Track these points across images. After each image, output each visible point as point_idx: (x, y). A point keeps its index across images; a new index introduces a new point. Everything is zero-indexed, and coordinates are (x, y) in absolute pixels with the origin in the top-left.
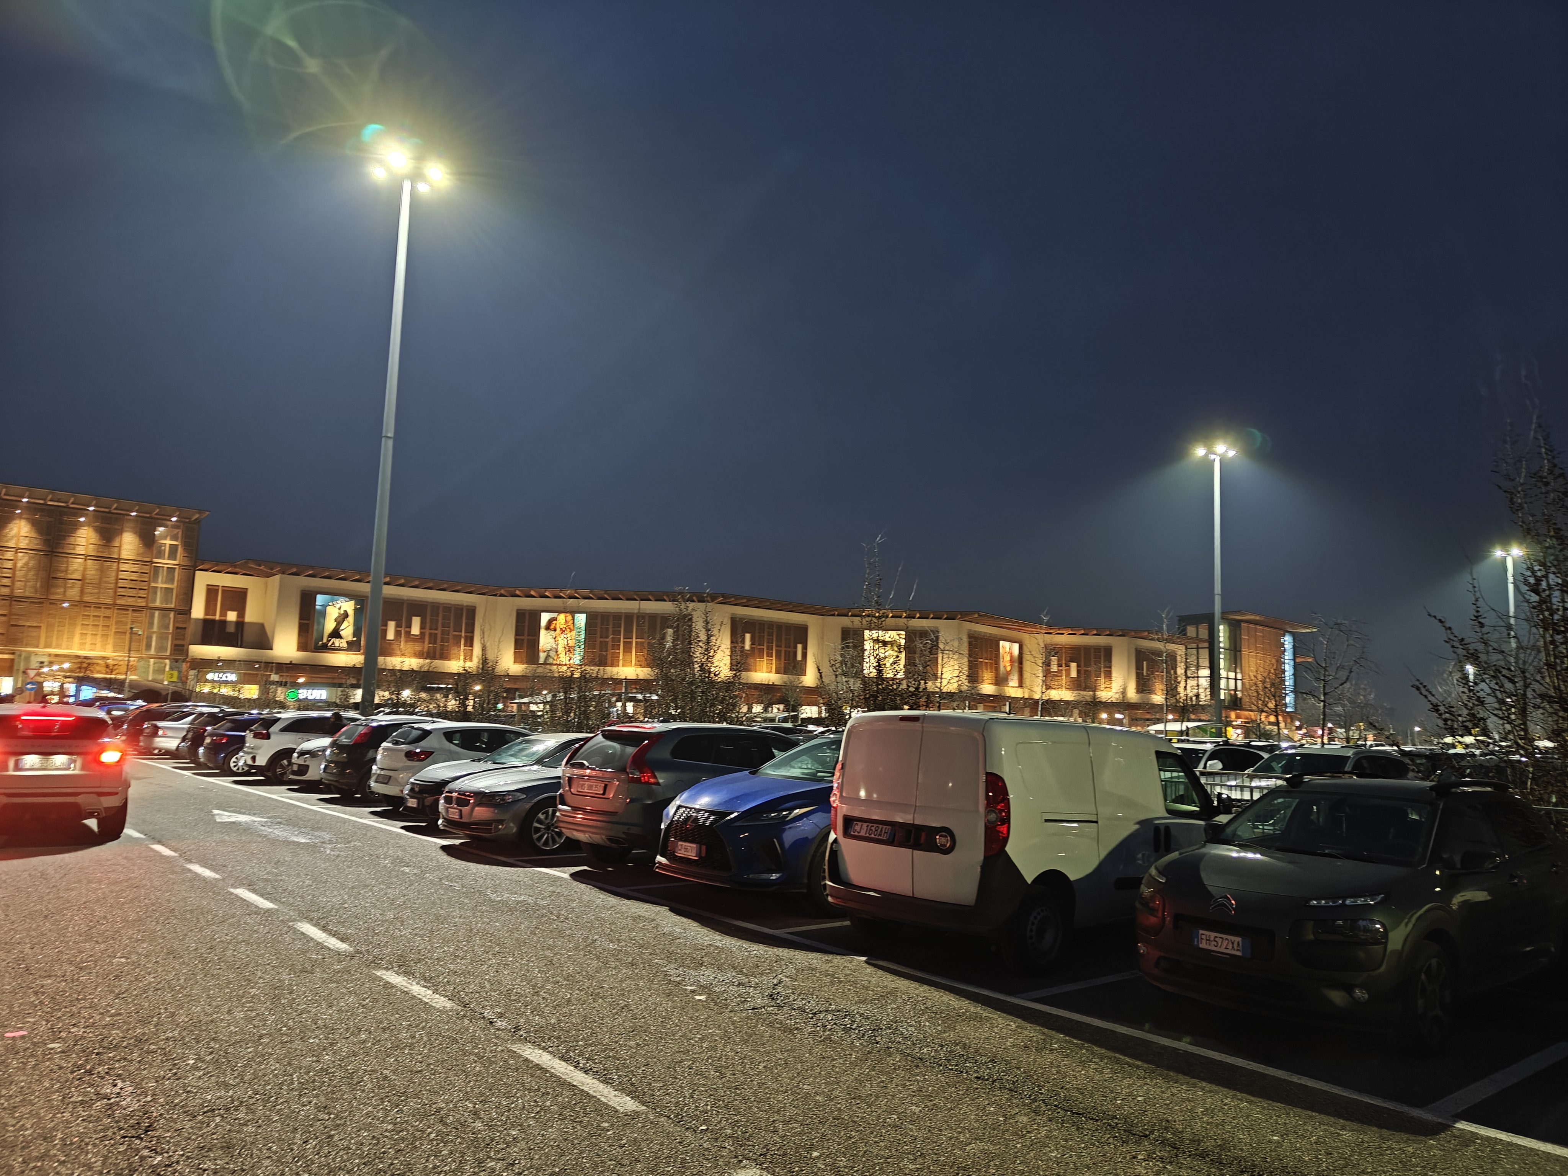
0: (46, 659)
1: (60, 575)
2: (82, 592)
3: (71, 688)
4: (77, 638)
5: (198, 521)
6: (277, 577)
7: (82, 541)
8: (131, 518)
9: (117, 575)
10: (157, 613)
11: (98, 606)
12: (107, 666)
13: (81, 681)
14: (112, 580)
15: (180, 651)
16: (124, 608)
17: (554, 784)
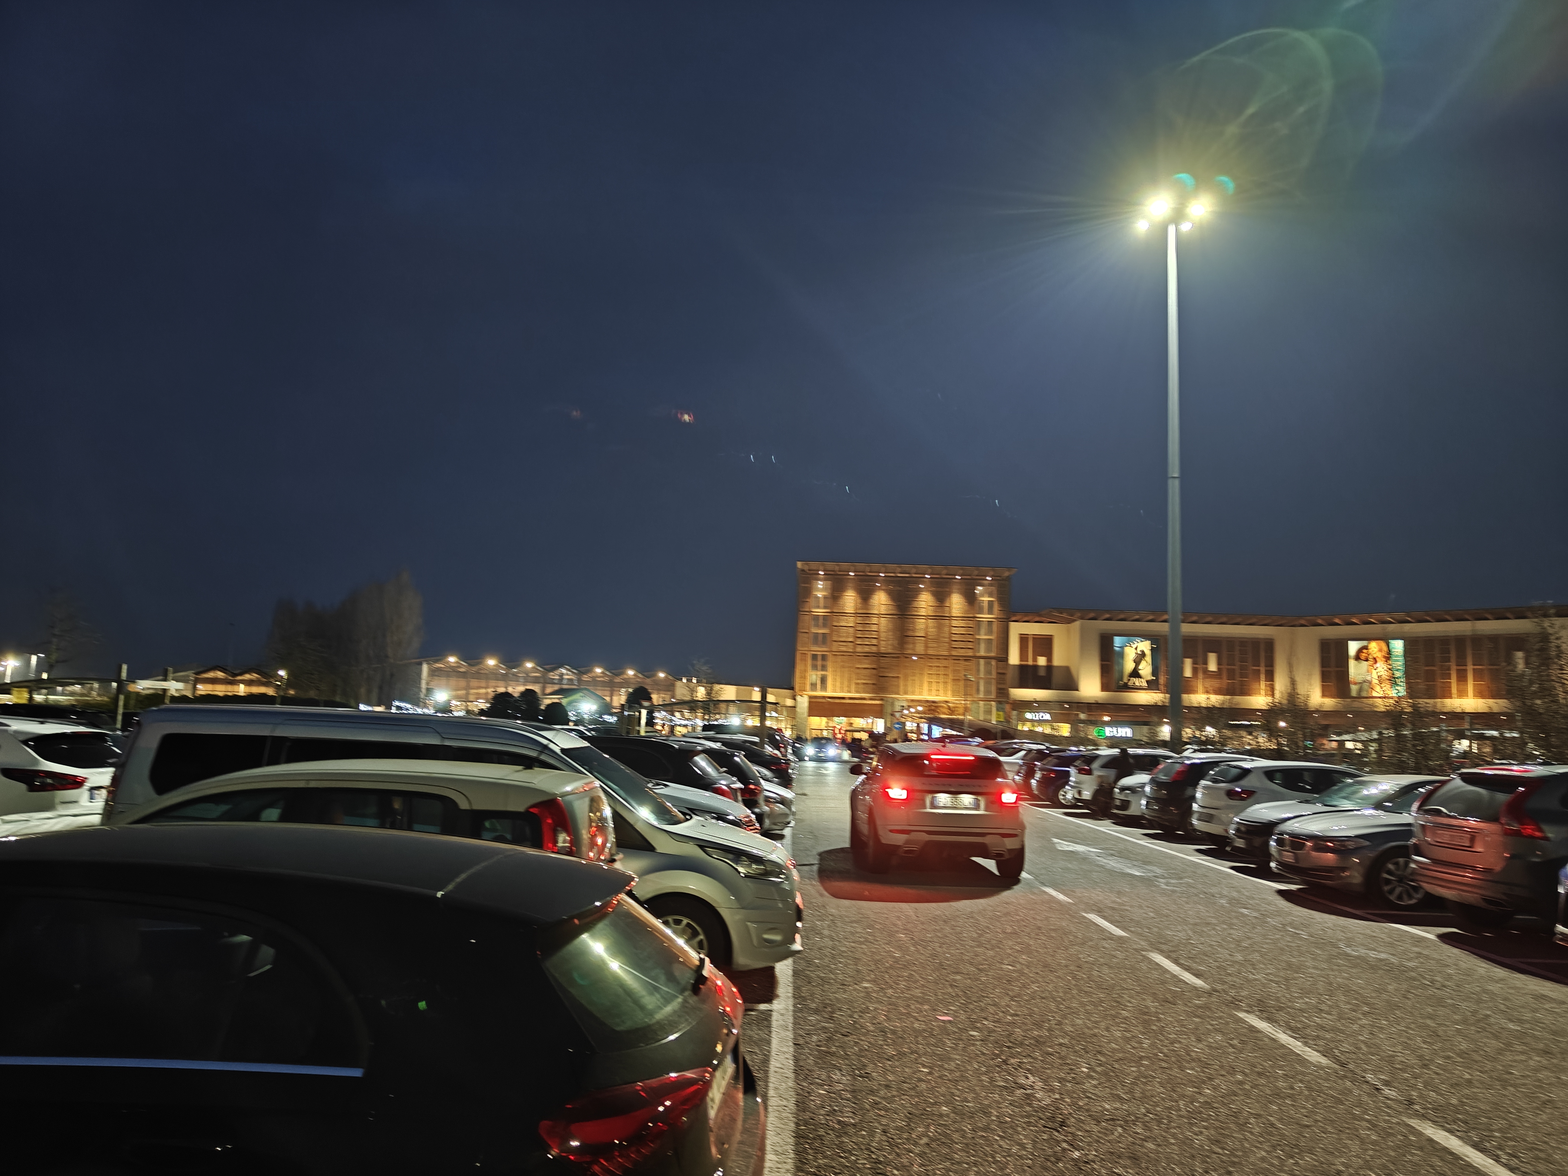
0: (905, 704)
1: (910, 633)
2: (927, 647)
3: (925, 727)
4: (926, 686)
5: (1008, 578)
6: (1077, 624)
7: (923, 604)
8: (957, 581)
9: (950, 630)
10: (982, 661)
11: (938, 657)
12: (949, 708)
13: (932, 721)
14: (947, 635)
15: (1002, 695)
16: (957, 658)
17: (1405, 831)
